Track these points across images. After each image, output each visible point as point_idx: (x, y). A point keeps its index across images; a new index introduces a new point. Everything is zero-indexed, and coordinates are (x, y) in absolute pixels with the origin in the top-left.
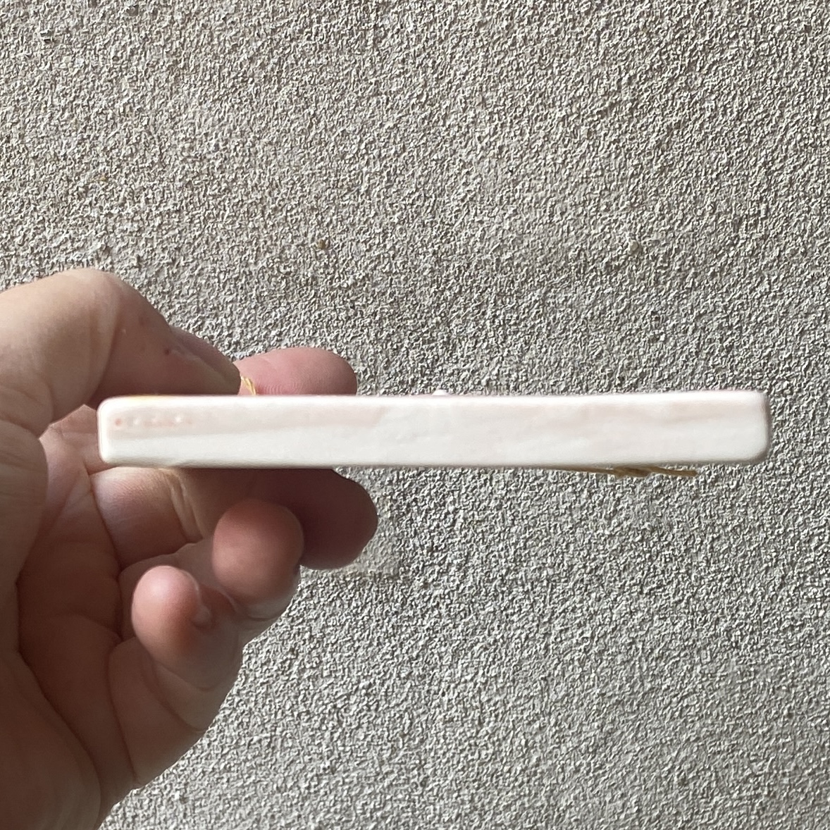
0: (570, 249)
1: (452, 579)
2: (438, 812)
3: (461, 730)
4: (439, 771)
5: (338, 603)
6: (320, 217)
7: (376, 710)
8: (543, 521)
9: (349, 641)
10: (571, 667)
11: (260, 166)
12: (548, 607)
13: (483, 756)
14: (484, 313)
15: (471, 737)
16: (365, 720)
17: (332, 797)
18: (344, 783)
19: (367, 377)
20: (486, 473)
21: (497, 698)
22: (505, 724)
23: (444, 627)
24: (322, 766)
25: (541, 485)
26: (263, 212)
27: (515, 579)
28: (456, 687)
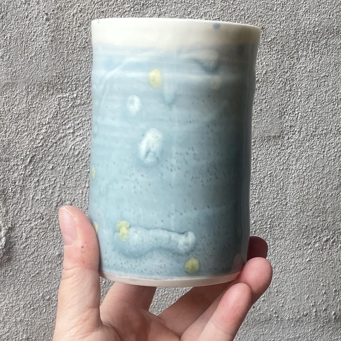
0: (334, 26)
1: (296, 136)
2: (290, 214)
3: (298, 185)
4: (291, 200)
5: (262, 146)
6: (262, 19)
7: (273, 181)
8: (324, 115)
9: (265, 159)
10: (331, 162)
11: (244, 3)
12: (325, 143)
13: (304, 193)
14: (309, 48)
15: (301, 187)
16: (269, 185)
17: (258, 212)
18: (262, 207)
19: (274, 71)
20: (307, 100)
21: (309, 174)
22: (311, 182)
23: (293, 152)
24: (256, 201)
25: (324, 103)
26: (244, 18)
27: (315, 134)
28: (296, 172)
